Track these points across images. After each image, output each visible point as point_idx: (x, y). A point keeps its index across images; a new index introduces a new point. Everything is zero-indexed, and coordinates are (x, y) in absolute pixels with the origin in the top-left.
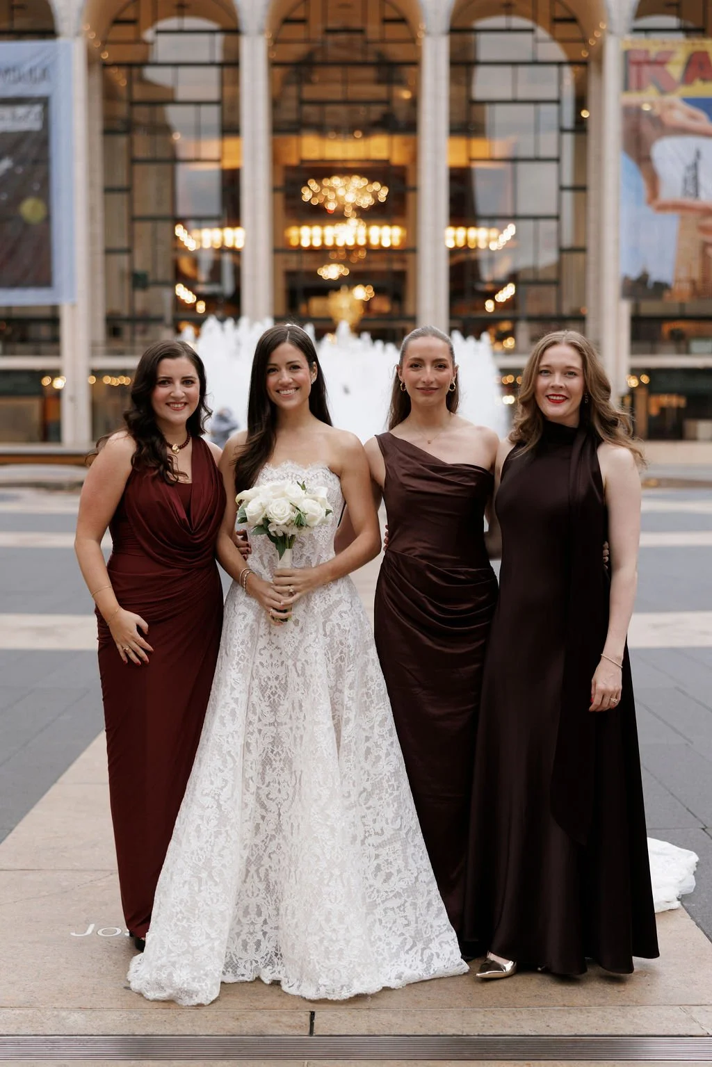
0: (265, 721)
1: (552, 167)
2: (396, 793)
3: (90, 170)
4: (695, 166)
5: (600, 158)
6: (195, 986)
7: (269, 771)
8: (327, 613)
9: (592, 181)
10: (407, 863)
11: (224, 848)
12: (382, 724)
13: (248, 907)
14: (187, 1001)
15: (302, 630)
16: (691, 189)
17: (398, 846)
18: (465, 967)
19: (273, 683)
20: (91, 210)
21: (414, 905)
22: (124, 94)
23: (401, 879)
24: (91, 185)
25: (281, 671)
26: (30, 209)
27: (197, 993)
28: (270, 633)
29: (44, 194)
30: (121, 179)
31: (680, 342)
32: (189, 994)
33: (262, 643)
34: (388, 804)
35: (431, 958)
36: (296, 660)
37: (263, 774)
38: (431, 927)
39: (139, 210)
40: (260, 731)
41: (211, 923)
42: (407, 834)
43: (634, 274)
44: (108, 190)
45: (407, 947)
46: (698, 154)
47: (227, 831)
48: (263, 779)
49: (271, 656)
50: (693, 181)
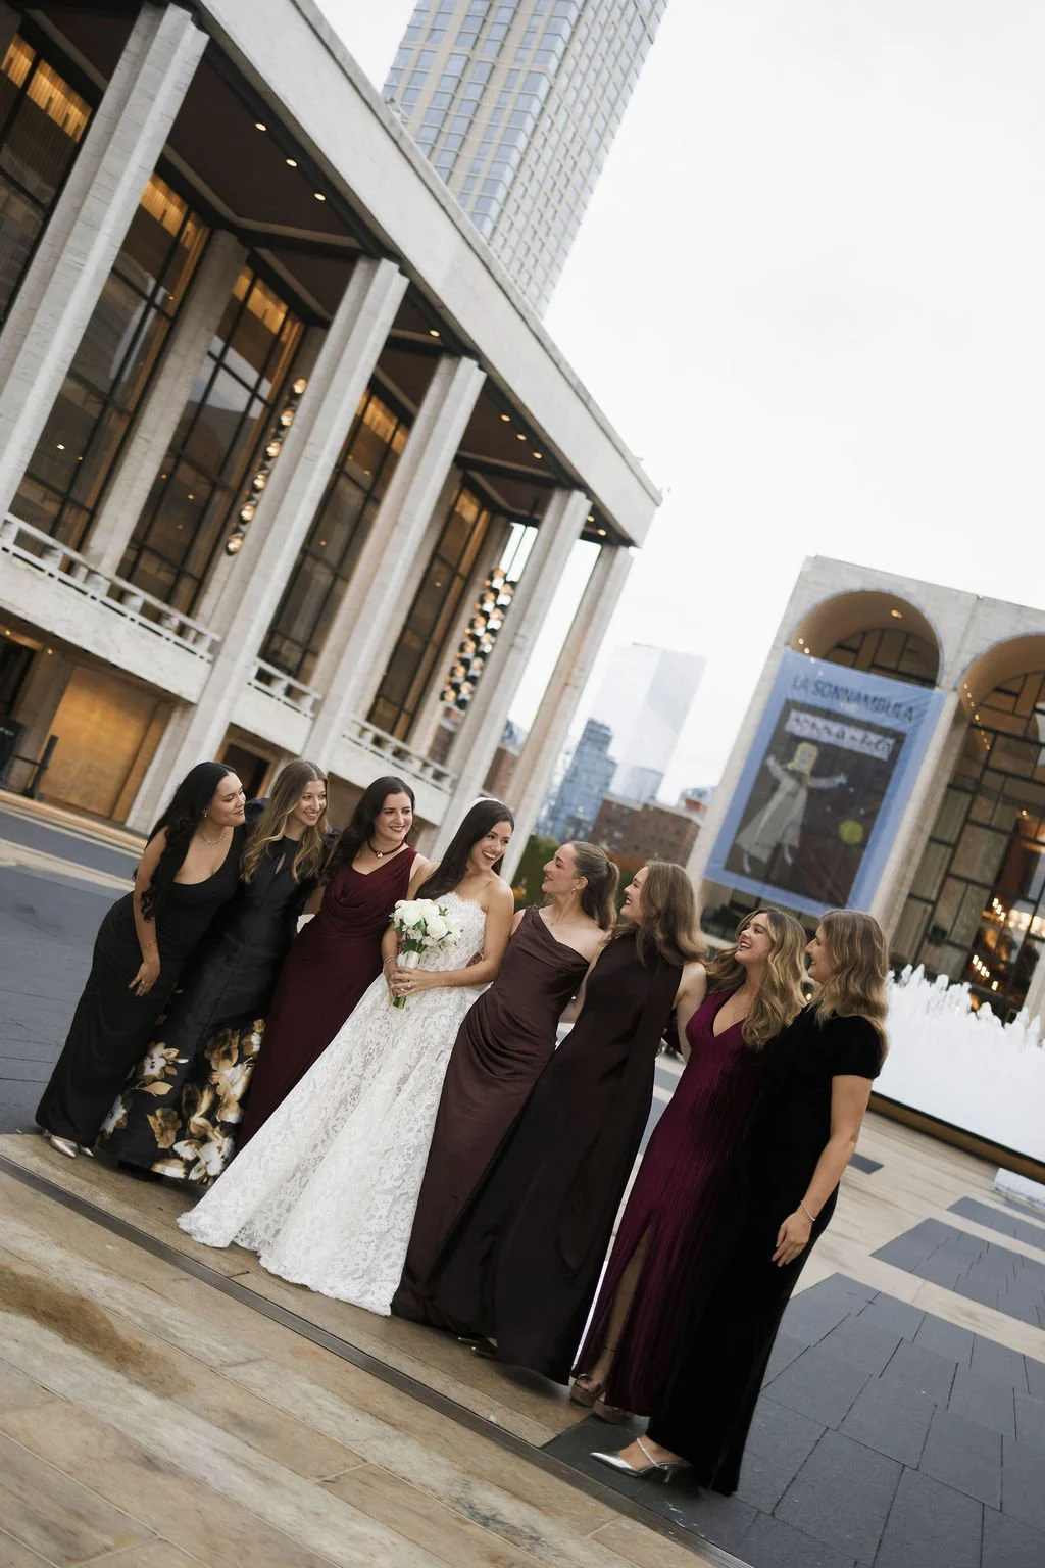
0: (356, 1072)
2: (409, 1161)
3: (922, 816)
6: (210, 1231)
7: (342, 1109)
8: (432, 1011)
10: (389, 1214)
11: (278, 1145)
12: (428, 1107)
13: (282, 1201)
14: (199, 1239)
15: (409, 1016)
17: (390, 1199)
18: (388, 1312)
19: (373, 1047)
21: (377, 1247)
22: (983, 757)
23: (378, 1224)
24: (919, 829)
25: (383, 1041)
26: (850, 830)
27: (208, 1235)
28: (387, 1010)
29: (869, 821)
30: (950, 835)
32: (203, 1234)
33: (379, 1014)
34: (399, 1166)
35: (367, 1292)
36: (396, 1035)
37: (337, 1110)
38: (381, 1272)
39: (958, 869)
40: (349, 1078)
41: (243, 1195)
42: (401, 1195)
44: (934, 840)
45: (356, 1276)
47: (286, 1135)
48: (336, 1113)
49: (381, 1027)
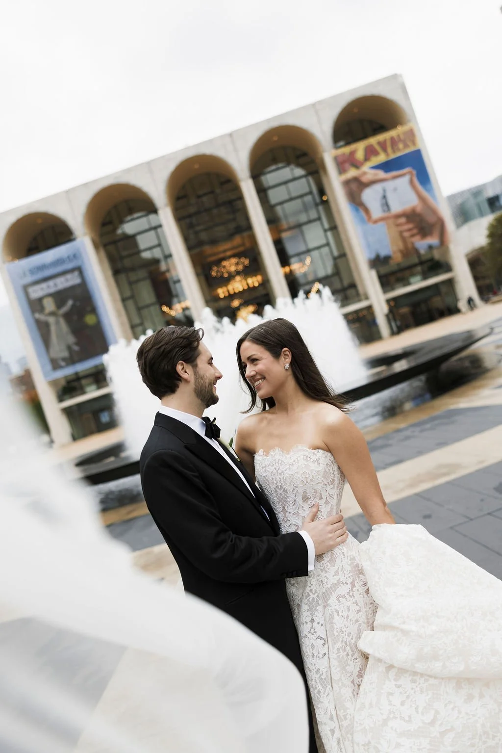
1: (318, 223)
3: (111, 294)
4: (384, 197)
5: (339, 211)
9: (338, 222)
16: (385, 208)
20: (118, 311)
24: (114, 301)
26: (90, 320)
29: (94, 310)
30: (128, 293)
31: (404, 281)
39: (141, 304)
43: (373, 256)
44: (124, 300)
46: (384, 191)
50: (386, 205)
